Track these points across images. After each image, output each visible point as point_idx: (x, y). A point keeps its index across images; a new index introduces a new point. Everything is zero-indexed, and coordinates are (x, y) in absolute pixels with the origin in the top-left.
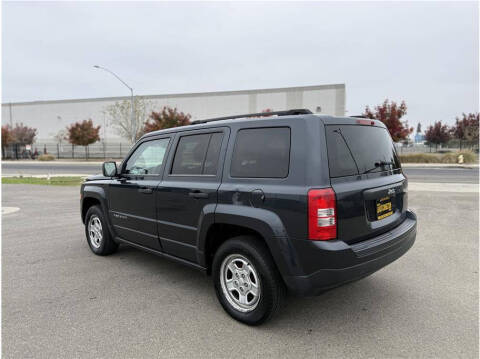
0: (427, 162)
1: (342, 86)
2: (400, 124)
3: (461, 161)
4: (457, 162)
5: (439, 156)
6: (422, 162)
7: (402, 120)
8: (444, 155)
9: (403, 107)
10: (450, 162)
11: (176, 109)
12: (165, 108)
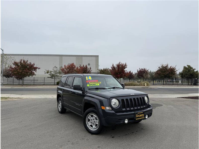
0: (134, 86)
2: (125, 71)
3: (146, 85)
4: (144, 86)
5: (138, 83)
6: (133, 86)
8: (139, 83)
9: (125, 65)
10: (142, 86)
11: (27, 61)
12: (21, 60)
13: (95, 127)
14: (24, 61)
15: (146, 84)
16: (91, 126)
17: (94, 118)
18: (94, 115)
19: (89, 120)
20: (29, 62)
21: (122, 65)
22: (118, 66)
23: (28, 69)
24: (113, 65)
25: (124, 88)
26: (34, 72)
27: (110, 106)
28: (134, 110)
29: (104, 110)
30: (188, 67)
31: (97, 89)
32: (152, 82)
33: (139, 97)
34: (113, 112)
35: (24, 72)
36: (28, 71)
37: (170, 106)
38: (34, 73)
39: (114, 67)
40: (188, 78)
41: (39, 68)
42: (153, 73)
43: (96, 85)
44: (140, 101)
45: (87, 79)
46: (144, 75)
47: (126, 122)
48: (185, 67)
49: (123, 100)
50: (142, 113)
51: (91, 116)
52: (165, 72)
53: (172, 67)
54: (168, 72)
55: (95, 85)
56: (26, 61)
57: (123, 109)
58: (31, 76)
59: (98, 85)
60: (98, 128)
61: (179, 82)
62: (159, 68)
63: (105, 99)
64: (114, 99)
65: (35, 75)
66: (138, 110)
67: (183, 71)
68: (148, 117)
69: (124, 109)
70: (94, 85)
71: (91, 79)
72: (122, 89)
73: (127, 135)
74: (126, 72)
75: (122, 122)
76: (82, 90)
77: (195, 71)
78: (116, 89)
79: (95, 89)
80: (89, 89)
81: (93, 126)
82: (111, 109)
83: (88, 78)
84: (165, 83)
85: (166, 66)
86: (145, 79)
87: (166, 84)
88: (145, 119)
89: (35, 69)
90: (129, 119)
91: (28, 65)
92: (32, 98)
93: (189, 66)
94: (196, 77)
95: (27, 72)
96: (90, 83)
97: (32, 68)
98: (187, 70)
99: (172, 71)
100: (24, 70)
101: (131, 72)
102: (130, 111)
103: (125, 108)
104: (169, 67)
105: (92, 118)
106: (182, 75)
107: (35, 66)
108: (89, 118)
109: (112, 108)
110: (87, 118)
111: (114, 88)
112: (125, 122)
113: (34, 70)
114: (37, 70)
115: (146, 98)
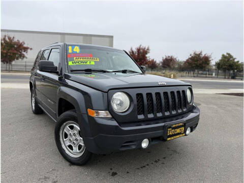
1: (112, 37)
2: (146, 57)
7: (147, 56)
9: (148, 49)
11: (14, 38)
12: (5, 36)
13: (78, 151)
14: (9, 38)
15: (172, 75)
16: (70, 147)
17: (76, 132)
18: (75, 125)
19: (66, 136)
20: (16, 40)
21: (144, 50)
22: (139, 50)
23: (16, 49)
24: (131, 49)
25: (143, 73)
26: (24, 53)
27: (109, 108)
28: (164, 119)
29: (93, 118)
30: (227, 55)
31: (88, 71)
32: (180, 74)
33: (175, 90)
34: (114, 123)
35: (10, 53)
36: (16, 52)
37: (211, 106)
38: (24, 55)
39: (133, 52)
40: (225, 70)
41: (31, 49)
42: (181, 62)
43: (88, 63)
44: (178, 98)
45: (70, 51)
46: (171, 64)
47: (145, 144)
48: (223, 55)
49: (139, 96)
50: (181, 124)
51: (69, 127)
52: (197, 61)
53: (206, 55)
54: (201, 62)
55: (84, 64)
56: (12, 37)
57: (138, 116)
58: (20, 59)
59: (93, 63)
60: (82, 153)
61: (212, 74)
62: (191, 55)
63: (97, 91)
64: (120, 93)
65: (26, 58)
66: (171, 117)
67: (221, 60)
68: (192, 131)
69: (141, 117)
70: (82, 64)
71: (78, 52)
72: (141, 74)
73: (144, 166)
74: (148, 58)
75: (134, 147)
76: (57, 73)
77: (236, 60)
78: (127, 74)
79: (84, 72)
80: (72, 71)
81: (74, 148)
82: (110, 116)
83: (73, 49)
84: (195, 75)
85: (200, 54)
86: (172, 69)
87: (197, 77)
88: (186, 135)
89: (26, 49)
90: (151, 140)
91: (15, 43)
92: (12, 89)
93: (229, 54)
94: (236, 68)
95: (14, 54)
96: (75, 58)
97: (21, 47)
98: (227, 60)
99: (206, 60)
100: (10, 51)
101: (155, 60)
102: (156, 120)
103: (144, 114)
104: (203, 55)
105: (71, 132)
106: (219, 66)
107: (25, 46)
108: (66, 132)
109: (111, 114)
110: (61, 132)
111: (124, 72)
112: (141, 145)
113: (24, 51)
114: (29, 50)
115: (188, 93)
